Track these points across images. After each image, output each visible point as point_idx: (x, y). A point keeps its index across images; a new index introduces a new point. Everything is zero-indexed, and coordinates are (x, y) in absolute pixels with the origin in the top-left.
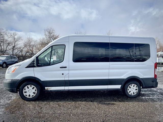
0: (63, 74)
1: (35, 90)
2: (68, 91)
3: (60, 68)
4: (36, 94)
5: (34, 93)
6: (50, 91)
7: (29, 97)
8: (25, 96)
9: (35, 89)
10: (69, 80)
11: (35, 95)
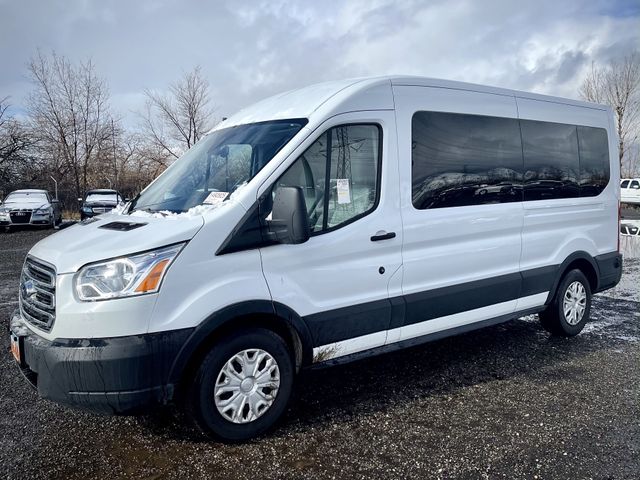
0: (382, 271)
1: (269, 372)
2: (396, 348)
3: (374, 239)
4: (275, 392)
5: (267, 390)
6: (331, 364)
7: (244, 421)
8: (227, 417)
9: (273, 367)
10: (404, 297)
11: (270, 403)
